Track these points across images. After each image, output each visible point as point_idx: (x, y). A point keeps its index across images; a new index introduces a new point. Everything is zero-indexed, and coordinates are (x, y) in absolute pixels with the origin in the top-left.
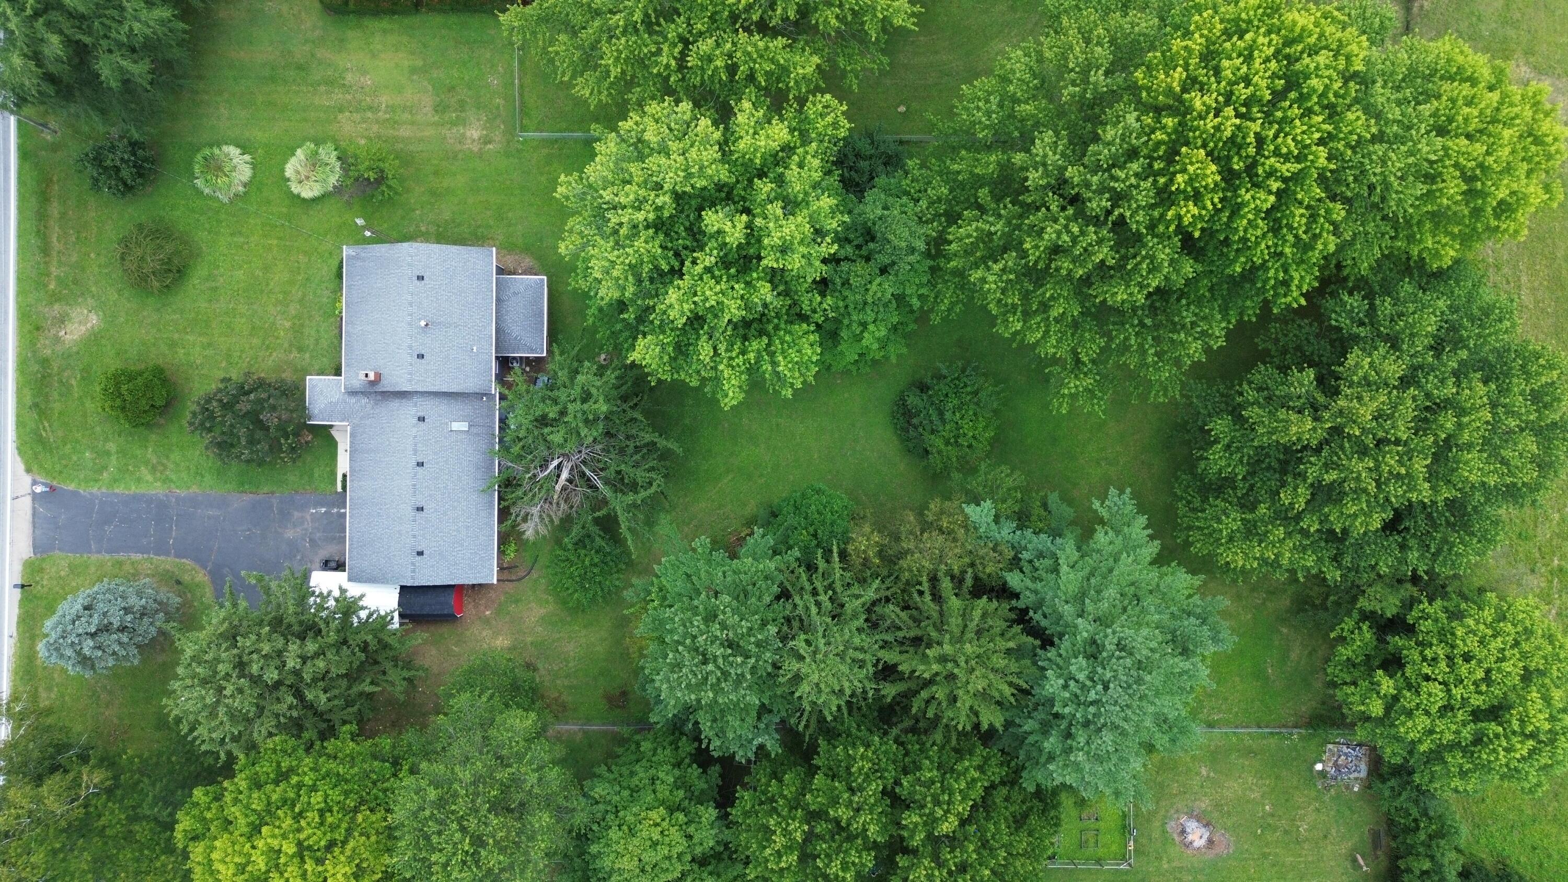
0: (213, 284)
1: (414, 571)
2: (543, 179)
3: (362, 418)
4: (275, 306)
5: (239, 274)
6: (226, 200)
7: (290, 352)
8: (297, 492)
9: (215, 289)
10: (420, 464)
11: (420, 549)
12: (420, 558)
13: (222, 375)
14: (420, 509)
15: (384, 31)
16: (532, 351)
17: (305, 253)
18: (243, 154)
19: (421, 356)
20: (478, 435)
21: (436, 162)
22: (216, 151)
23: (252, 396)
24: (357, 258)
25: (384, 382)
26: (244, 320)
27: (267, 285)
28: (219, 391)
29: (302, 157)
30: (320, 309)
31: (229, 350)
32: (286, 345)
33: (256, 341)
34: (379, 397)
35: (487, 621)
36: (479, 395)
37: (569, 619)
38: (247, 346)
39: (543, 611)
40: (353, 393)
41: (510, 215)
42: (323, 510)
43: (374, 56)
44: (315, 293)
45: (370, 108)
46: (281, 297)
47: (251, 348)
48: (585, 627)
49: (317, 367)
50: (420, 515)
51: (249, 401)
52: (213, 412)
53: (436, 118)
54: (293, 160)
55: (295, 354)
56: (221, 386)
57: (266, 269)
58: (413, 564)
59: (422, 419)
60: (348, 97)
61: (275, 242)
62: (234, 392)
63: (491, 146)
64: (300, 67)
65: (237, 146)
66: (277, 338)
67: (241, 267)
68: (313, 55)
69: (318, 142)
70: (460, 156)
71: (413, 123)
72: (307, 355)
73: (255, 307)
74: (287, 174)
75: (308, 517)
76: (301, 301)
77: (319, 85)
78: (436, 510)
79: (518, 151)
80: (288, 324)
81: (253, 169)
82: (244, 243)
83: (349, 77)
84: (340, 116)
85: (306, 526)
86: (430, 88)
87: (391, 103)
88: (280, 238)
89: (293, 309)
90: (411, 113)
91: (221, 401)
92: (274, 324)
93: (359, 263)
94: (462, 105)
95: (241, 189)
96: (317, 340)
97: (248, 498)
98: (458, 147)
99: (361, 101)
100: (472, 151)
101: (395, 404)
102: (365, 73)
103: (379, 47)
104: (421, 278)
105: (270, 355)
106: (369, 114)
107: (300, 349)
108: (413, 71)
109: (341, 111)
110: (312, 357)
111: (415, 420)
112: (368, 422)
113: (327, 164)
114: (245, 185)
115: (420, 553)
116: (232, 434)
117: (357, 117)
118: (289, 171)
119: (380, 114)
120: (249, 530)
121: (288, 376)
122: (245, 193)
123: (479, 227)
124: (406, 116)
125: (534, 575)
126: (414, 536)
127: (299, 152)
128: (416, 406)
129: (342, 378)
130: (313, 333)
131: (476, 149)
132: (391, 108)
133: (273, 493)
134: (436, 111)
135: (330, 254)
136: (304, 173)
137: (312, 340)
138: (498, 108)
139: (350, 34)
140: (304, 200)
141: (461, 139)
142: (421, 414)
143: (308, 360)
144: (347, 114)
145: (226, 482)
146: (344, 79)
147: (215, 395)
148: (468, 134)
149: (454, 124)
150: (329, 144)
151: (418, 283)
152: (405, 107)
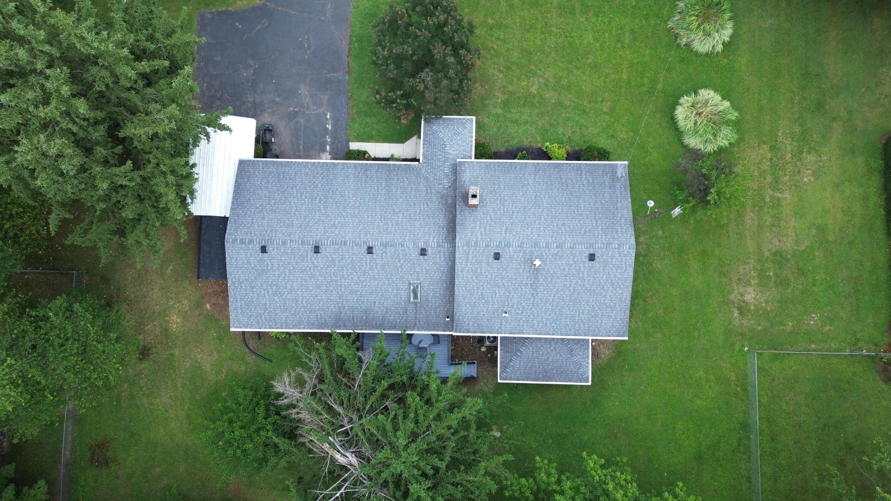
0: (578, 11)
1: (242, 242)
2: (701, 373)
3: (426, 179)
4: (555, 76)
5: (589, 38)
6: (670, 24)
7: (503, 93)
8: (349, 99)
9: (572, 11)
10: (370, 250)
11: (269, 249)
12: (258, 247)
13: (476, 21)
14: (317, 250)
15: (865, 199)
16: (504, 367)
17: (613, 109)
18: (723, 44)
19: (497, 256)
20: (406, 311)
21: (717, 252)
22: (727, 16)
23: (451, 60)
24: (614, 178)
25: (467, 210)
26: (539, 43)
27: (577, 68)
28: (459, 22)
29: (721, 108)
30: (551, 125)
31: (506, 27)
32: (511, 88)
33: (515, 55)
34: (450, 200)
35: (199, 305)
36: (451, 315)
37: (198, 397)
38: (510, 46)
39: (208, 367)
40: (456, 169)
41: (659, 335)
42: (329, 127)
43: (837, 186)
44: (568, 119)
45: (776, 181)
46: (564, 82)
47: (508, 50)
48: (188, 415)
49: (486, 121)
50: (310, 249)
51: (445, 56)
52: (432, 15)
53: (767, 254)
54: (717, 98)
55: (501, 97)
56: (465, 23)
57: (595, 67)
58: (251, 241)
59: (423, 252)
60: (788, 157)
61: (625, 77)
62: (457, 39)
63: (736, 315)
64: (820, 105)
65: (731, 37)
66: (519, 79)
67: (597, 40)
68: (834, 119)
69: (737, 124)
70: (724, 280)
71: (760, 227)
72: (499, 111)
73: (553, 55)
74: (702, 92)
75: (321, 110)
76: (560, 104)
77: (801, 125)
78: (315, 267)
79: (732, 345)
80: (534, 90)
81: (707, 54)
82: (623, 43)
83: (811, 158)
84: (766, 147)
85: (312, 107)
86: (802, 248)
87: (783, 203)
88: (629, 82)
89: (551, 95)
90: (772, 225)
91: (446, 23)
92: (534, 75)
93: (607, 180)
94: (782, 283)
95: (684, 41)
96: (516, 121)
97: (344, 46)
98: (735, 278)
99: (784, 170)
100: (730, 293)
101: (441, 220)
102: (816, 175)
103: (847, 192)
104: (592, 258)
105: (500, 71)
106: (769, 179)
107: (506, 104)
108: (822, 229)
109: (772, 148)
110: (498, 116)
111: (422, 245)
112: (422, 186)
113: (715, 135)
114: (687, 45)
115: (264, 249)
116: (407, 36)
117: (766, 166)
118: (706, 94)
119: (770, 192)
120: (309, 47)
121: (478, 89)
122: (679, 45)
123: (644, 300)
124: (768, 220)
125: (250, 358)
126: (284, 243)
127: (727, 104)
128: (439, 246)
129: (473, 160)
130: (524, 117)
131: (732, 297)
132: (777, 203)
133: (349, 72)
134: (775, 254)
135: (612, 136)
136: (706, 111)
137: (517, 116)
138: (781, 324)
139: (860, 160)
140: (674, 109)
141: (744, 282)
142: (429, 251)
143: (493, 112)
144: (769, 155)
145: (362, 23)
146: (809, 152)
147: (453, 17)
148: (750, 289)
149: (762, 274)
150: (736, 137)
151: (586, 254)
152: (779, 219)
